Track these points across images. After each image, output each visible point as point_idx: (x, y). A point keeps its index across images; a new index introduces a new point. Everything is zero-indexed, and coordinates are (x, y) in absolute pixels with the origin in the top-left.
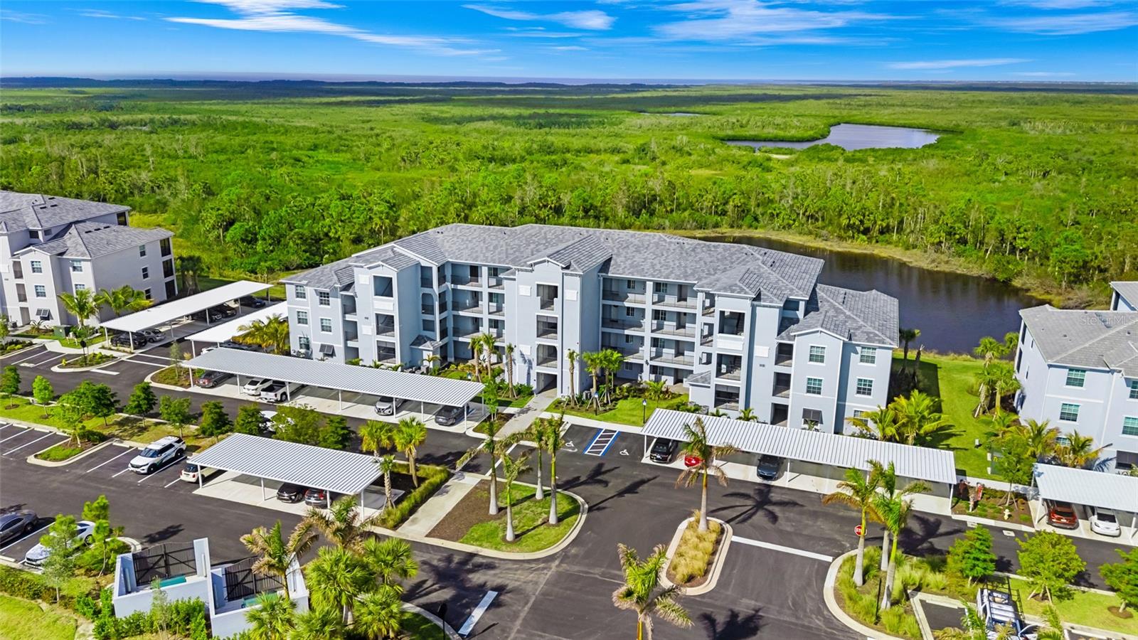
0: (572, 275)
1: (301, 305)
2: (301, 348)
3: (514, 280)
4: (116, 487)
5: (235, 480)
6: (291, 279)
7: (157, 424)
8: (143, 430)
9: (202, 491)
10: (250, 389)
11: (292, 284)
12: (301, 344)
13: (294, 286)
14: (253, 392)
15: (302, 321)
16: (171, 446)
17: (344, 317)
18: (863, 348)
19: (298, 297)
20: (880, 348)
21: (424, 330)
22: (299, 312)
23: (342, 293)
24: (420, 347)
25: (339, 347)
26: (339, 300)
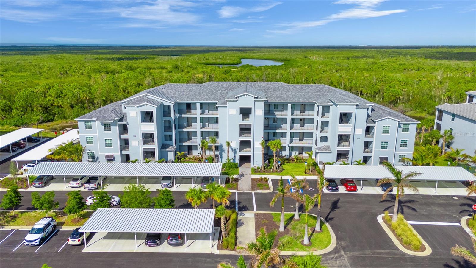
0: (260, 101)
1: (88, 133)
2: (89, 158)
3: (226, 107)
4: (21, 257)
5: (105, 238)
6: (82, 118)
7: (22, 213)
8: (14, 217)
9: (87, 249)
10: (75, 184)
11: (83, 121)
12: (88, 156)
13: (84, 123)
14: (77, 186)
15: (90, 142)
16: (49, 224)
17: (120, 137)
18: (404, 125)
19: (86, 128)
20: (412, 124)
21: (165, 140)
22: (87, 137)
23: (119, 123)
24: (167, 150)
25: (117, 154)
26: (117, 127)
